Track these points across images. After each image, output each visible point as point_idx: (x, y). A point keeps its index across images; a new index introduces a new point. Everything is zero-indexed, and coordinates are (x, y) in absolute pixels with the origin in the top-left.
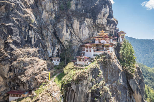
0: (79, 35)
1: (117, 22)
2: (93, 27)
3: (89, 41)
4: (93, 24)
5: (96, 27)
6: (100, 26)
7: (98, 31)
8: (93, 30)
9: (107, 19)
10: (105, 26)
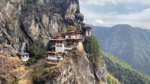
0: (48, 29)
1: (83, 17)
2: (62, 22)
3: (58, 35)
4: (62, 19)
5: (65, 22)
6: (69, 21)
7: (66, 26)
8: (62, 24)
9: (75, 15)
10: (73, 21)
